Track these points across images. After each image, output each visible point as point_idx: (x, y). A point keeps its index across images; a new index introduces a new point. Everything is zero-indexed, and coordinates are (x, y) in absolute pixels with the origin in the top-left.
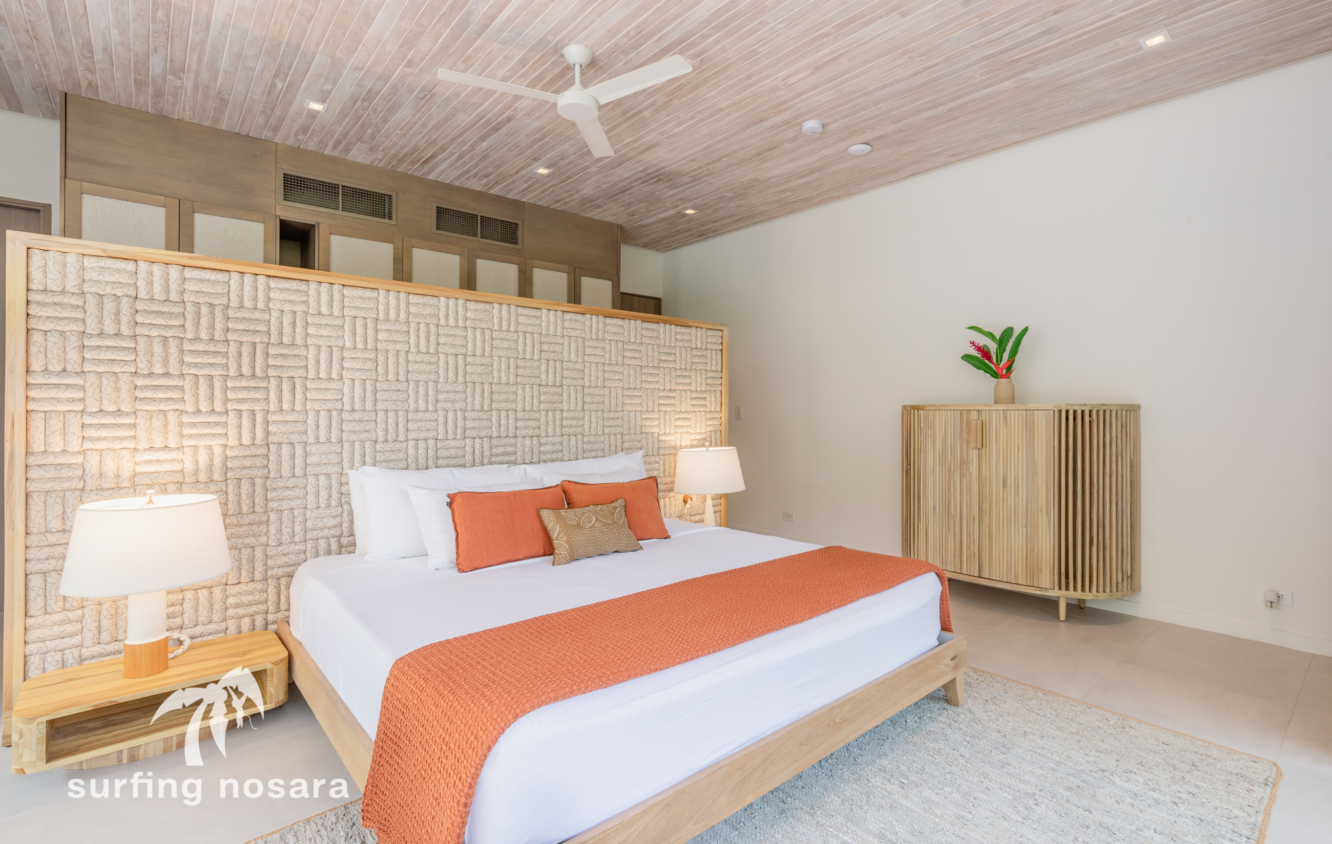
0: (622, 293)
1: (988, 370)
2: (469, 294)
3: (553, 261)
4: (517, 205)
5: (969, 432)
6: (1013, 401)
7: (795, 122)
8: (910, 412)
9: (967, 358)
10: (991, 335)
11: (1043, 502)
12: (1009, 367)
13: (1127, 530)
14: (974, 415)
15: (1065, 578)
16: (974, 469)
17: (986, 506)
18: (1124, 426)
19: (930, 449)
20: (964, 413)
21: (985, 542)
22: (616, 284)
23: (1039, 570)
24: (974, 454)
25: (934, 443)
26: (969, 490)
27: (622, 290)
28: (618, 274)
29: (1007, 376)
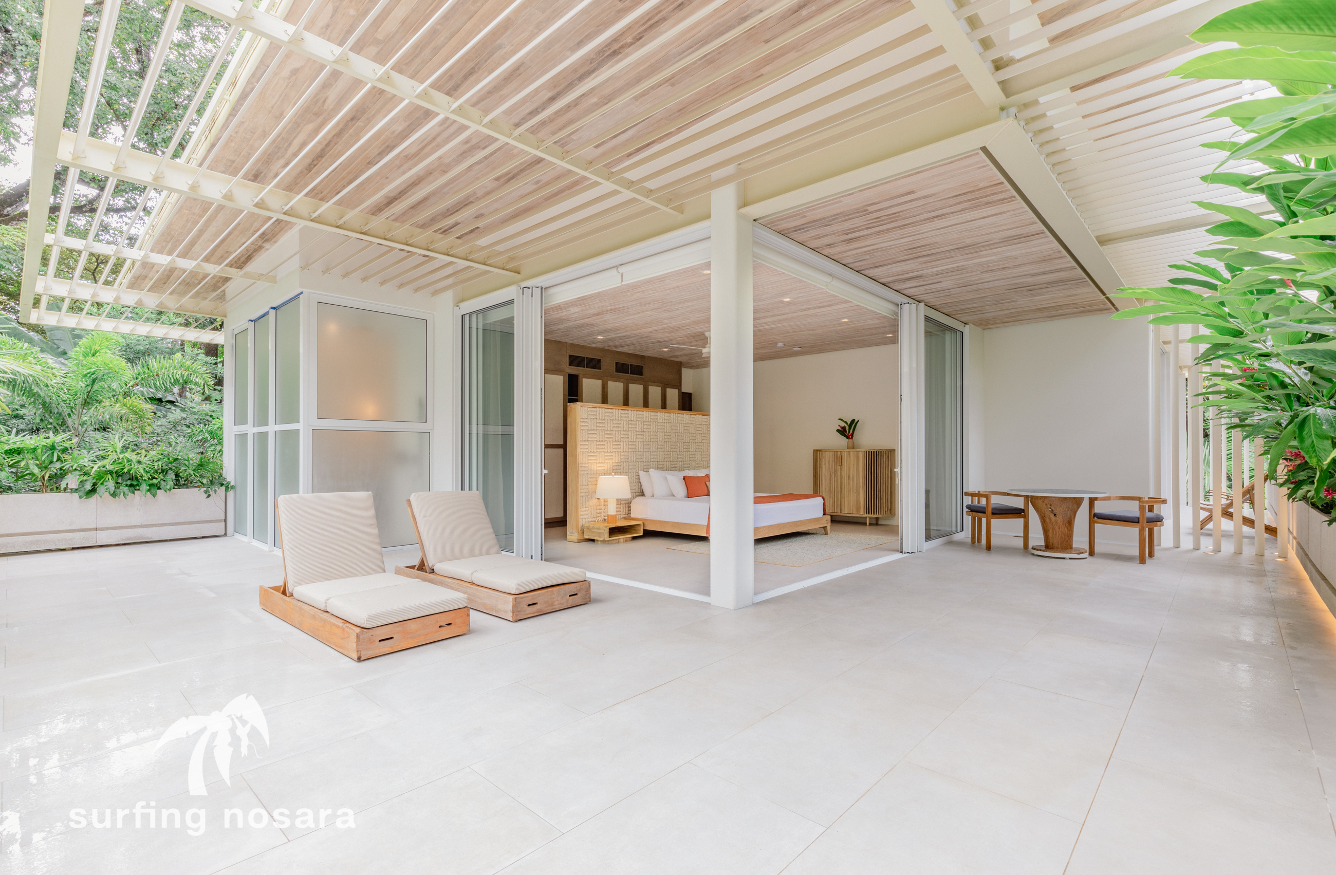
0: (683, 393)
1: (845, 436)
2: (664, 410)
3: (656, 382)
4: (643, 357)
5: (837, 460)
6: (853, 448)
7: (775, 344)
8: (816, 452)
9: (838, 431)
10: (846, 423)
11: (861, 484)
12: (852, 434)
13: (889, 493)
14: (839, 453)
15: (868, 511)
16: (839, 474)
17: (843, 487)
18: (888, 457)
19: (824, 467)
20: (835, 452)
21: (843, 500)
22: (680, 390)
23: (860, 508)
24: (839, 467)
25: (825, 464)
26: (837, 481)
27: (683, 391)
28: (681, 386)
29: (852, 438)
